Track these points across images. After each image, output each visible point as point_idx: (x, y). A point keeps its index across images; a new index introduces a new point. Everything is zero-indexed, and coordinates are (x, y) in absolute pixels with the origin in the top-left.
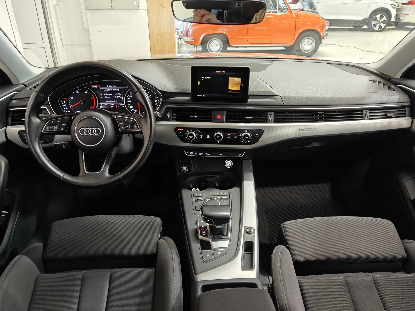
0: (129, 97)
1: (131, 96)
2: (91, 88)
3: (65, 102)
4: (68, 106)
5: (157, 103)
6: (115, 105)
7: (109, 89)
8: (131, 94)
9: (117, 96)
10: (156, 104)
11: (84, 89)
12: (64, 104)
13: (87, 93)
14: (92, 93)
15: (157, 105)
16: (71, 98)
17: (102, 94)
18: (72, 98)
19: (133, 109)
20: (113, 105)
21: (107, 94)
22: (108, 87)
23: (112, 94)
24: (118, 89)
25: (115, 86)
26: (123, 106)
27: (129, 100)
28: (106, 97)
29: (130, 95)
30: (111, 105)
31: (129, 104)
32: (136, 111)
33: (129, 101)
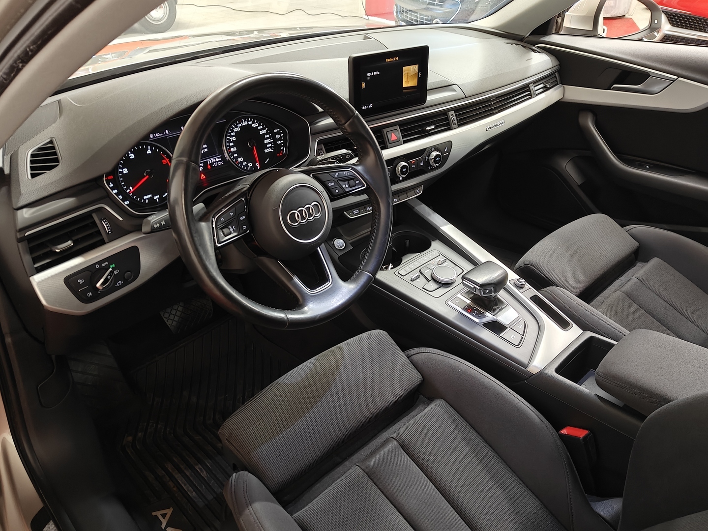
0: (230, 142)
1: (234, 139)
3: (111, 185)
5: (280, 139)
6: (206, 164)
8: (232, 134)
10: (280, 142)
11: (142, 145)
13: (150, 152)
14: (161, 149)
15: (282, 143)
16: (124, 172)
19: (244, 164)
20: (203, 164)
26: (220, 161)
27: (233, 147)
29: (231, 136)
31: (235, 156)
32: (250, 165)
33: (232, 150)
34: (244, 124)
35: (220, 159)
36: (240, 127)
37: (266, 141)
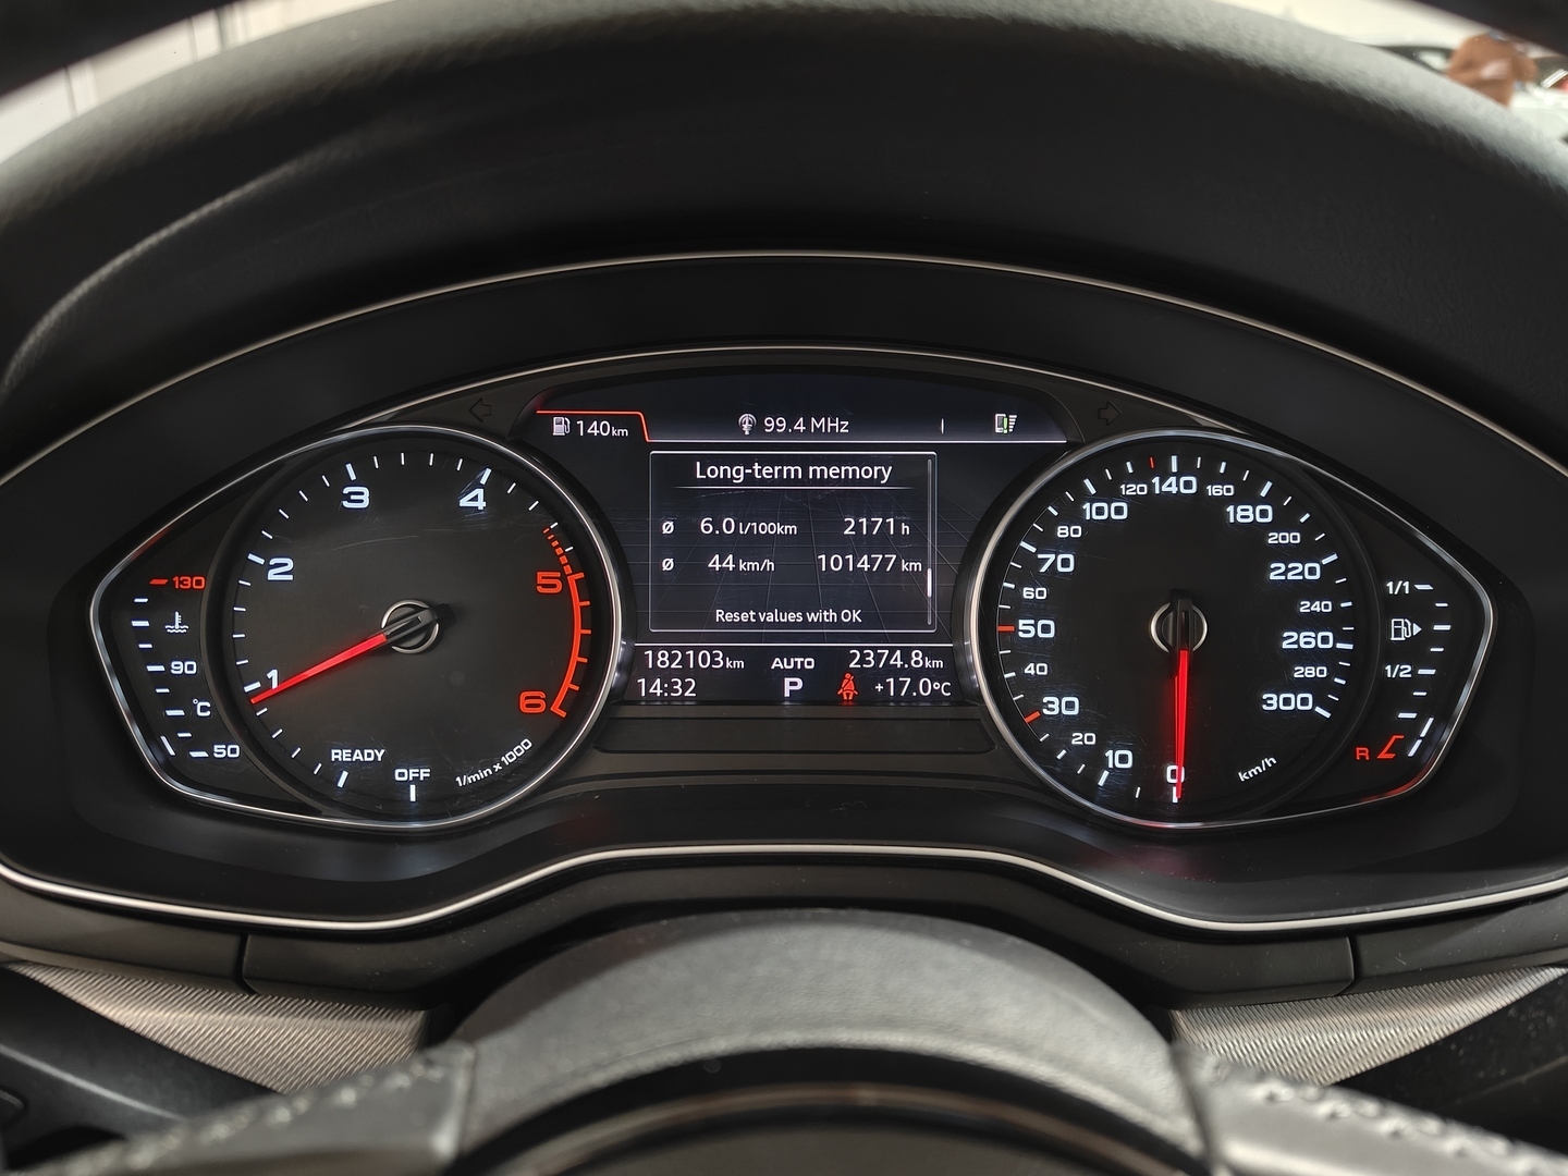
0: (1030, 575)
1: (1063, 563)
2: (529, 434)
3: (177, 626)
4: (224, 678)
5: (1412, 651)
6: (832, 664)
7: (764, 461)
8: (1063, 532)
9: (861, 544)
10: (1405, 671)
11: (449, 448)
12: (168, 649)
13: (481, 504)
14: (553, 506)
15: (1417, 683)
16: (272, 575)
17: (668, 528)
18: (281, 570)
19: (1077, 739)
20: (809, 663)
21: (729, 525)
22: (758, 428)
23: (792, 529)
24: (872, 462)
25: (842, 426)
26: (935, 675)
27: (1035, 610)
28: (715, 563)
29: (1049, 542)
30: (776, 663)
31: (1030, 669)
32: (1119, 758)
33: (1026, 628)
34: (1171, 486)
35: (939, 663)
36: (1131, 500)
37: (1291, 640)
